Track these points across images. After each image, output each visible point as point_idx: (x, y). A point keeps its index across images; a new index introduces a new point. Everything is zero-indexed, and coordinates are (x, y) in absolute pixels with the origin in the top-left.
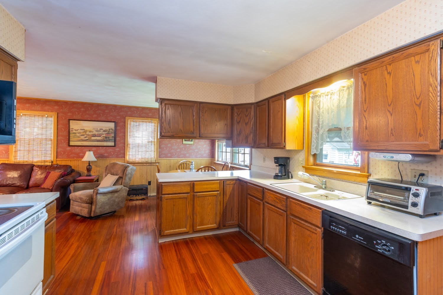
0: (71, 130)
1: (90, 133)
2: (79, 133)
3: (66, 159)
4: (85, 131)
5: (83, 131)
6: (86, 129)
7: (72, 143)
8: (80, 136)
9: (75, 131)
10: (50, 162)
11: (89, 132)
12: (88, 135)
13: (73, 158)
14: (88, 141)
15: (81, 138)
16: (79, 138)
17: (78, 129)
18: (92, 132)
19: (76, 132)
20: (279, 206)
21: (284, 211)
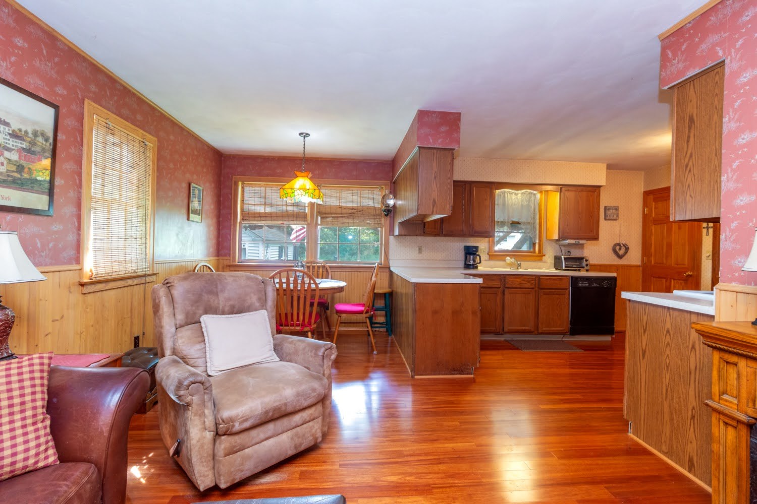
20: (527, 286)
21: (533, 288)
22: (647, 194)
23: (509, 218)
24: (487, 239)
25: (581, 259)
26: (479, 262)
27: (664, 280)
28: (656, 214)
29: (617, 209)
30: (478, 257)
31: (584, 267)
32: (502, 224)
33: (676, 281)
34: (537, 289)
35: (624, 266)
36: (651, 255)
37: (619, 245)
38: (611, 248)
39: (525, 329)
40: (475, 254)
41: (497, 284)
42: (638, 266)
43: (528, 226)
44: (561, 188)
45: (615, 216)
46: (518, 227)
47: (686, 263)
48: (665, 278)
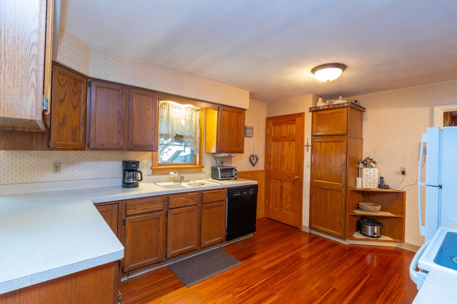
20: (191, 204)
21: (196, 205)
22: (268, 119)
23: (172, 131)
24: (151, 152)
25: (232, 169)
26: (140, 179)
27: (279, 181)
28: (274, 134)
29: (252, 129)
30: (139, 174)
31: (233, 176)
32: (167, 136)
33: (287, 182)
34: (200, 204)
35: (256, 172)
36: (271, 163)
37: (253, 156)
38: (249, 158)
39: (189, 249)
40: (136, 171)
41: (160, 206)
42: (262, 171)
43: (191, 140)
44: (219, 107)
45: (251, 135)
46: (181, 140)
47: (293, 169)
48: (280, 180)
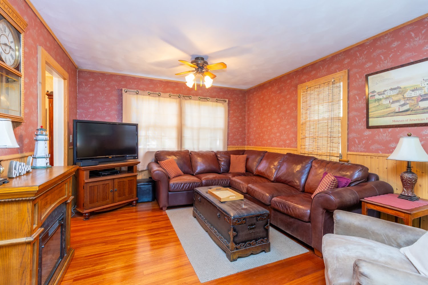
0: (371, 96)
1: (413, 94)
2: (387, 98)
3: (362, 154)
4: (402, 91)
5: (396, 91)
6: (402, 86)
7: (373, 122)
8: (389, 105)
9: (379, 95)
10: (337, 157)
11: (413, 91)
12: (410, 99)
13: (377, 151)
14: (409, 112)
15: (390, 109)
16: (388, 110)
17: (385, 91)
18: (421, 89)
19: (381, 97)
